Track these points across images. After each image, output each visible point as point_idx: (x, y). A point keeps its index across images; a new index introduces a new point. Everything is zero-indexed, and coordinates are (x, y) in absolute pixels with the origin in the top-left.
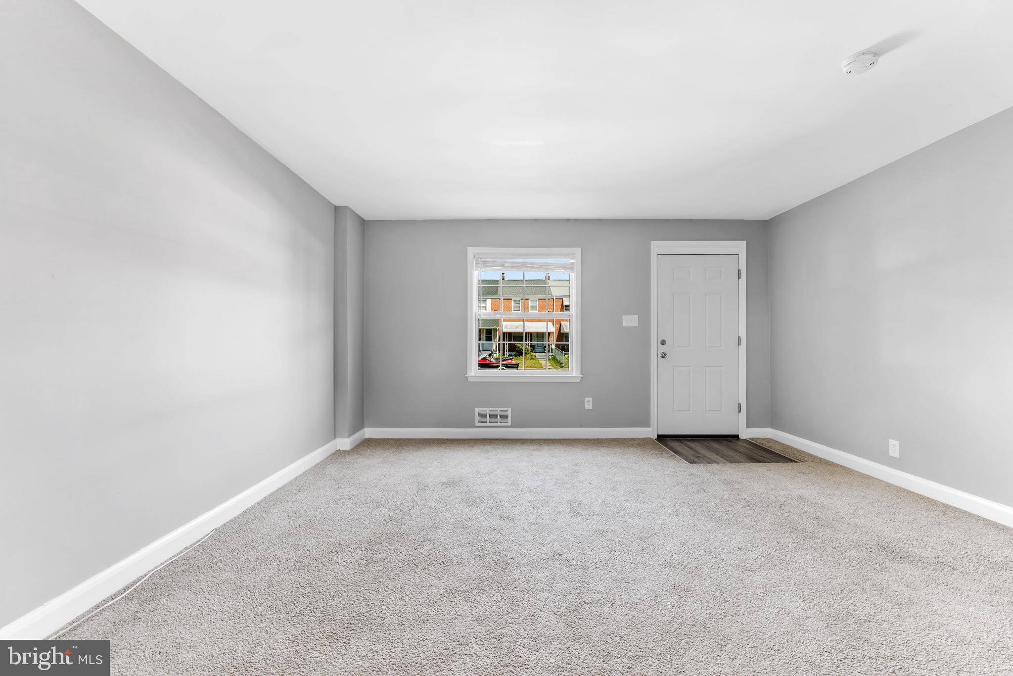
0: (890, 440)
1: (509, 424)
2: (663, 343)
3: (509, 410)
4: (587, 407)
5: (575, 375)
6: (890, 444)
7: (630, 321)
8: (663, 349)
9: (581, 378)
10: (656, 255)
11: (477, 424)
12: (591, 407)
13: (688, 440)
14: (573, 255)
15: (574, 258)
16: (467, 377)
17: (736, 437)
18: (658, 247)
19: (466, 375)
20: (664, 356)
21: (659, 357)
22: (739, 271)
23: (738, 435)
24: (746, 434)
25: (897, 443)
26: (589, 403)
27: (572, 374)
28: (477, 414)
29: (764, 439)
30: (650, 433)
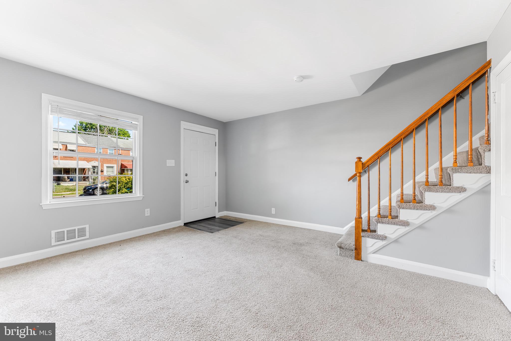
0: (272, 208)
1: (88, 236)
2: (186, 175)
3: (87, 227)
4: (146, 215)
5: (139, 196)
6: (272, 210)
7: (171, 163)
8: (187, 178)
9: (143, 197)
10: (183, 129)
11: (53, 243)
12: (149, 215)
13: (198, 223)
14: (137, 120)
15: (138, 122)
16: (41, 206)
17: (215, 217)
18: (184, 125)
19: (41, 204)
20: (187, 182)
21: (185, 182)
22: (216, 142)
23: (215, 216)
24: (218, 215)
25: (274, 209)
26: (147, 212)
27: (136, 195)
28: (53, 235)
29: (225, 216)
30: (181, 223)
